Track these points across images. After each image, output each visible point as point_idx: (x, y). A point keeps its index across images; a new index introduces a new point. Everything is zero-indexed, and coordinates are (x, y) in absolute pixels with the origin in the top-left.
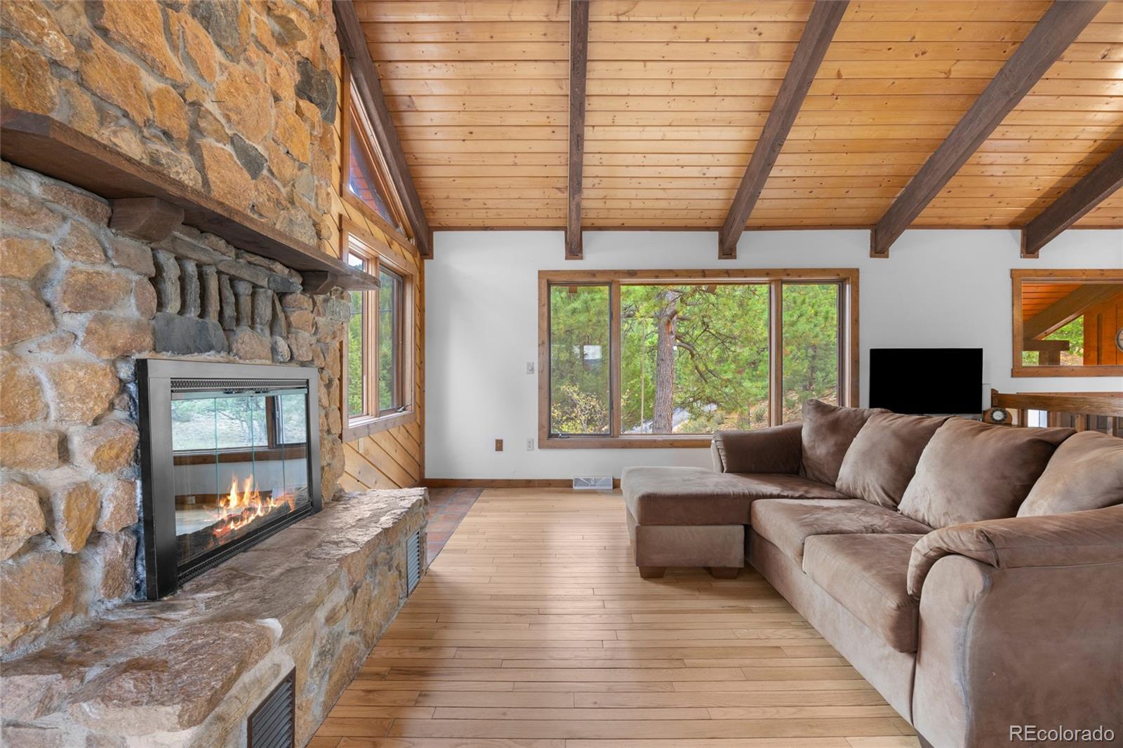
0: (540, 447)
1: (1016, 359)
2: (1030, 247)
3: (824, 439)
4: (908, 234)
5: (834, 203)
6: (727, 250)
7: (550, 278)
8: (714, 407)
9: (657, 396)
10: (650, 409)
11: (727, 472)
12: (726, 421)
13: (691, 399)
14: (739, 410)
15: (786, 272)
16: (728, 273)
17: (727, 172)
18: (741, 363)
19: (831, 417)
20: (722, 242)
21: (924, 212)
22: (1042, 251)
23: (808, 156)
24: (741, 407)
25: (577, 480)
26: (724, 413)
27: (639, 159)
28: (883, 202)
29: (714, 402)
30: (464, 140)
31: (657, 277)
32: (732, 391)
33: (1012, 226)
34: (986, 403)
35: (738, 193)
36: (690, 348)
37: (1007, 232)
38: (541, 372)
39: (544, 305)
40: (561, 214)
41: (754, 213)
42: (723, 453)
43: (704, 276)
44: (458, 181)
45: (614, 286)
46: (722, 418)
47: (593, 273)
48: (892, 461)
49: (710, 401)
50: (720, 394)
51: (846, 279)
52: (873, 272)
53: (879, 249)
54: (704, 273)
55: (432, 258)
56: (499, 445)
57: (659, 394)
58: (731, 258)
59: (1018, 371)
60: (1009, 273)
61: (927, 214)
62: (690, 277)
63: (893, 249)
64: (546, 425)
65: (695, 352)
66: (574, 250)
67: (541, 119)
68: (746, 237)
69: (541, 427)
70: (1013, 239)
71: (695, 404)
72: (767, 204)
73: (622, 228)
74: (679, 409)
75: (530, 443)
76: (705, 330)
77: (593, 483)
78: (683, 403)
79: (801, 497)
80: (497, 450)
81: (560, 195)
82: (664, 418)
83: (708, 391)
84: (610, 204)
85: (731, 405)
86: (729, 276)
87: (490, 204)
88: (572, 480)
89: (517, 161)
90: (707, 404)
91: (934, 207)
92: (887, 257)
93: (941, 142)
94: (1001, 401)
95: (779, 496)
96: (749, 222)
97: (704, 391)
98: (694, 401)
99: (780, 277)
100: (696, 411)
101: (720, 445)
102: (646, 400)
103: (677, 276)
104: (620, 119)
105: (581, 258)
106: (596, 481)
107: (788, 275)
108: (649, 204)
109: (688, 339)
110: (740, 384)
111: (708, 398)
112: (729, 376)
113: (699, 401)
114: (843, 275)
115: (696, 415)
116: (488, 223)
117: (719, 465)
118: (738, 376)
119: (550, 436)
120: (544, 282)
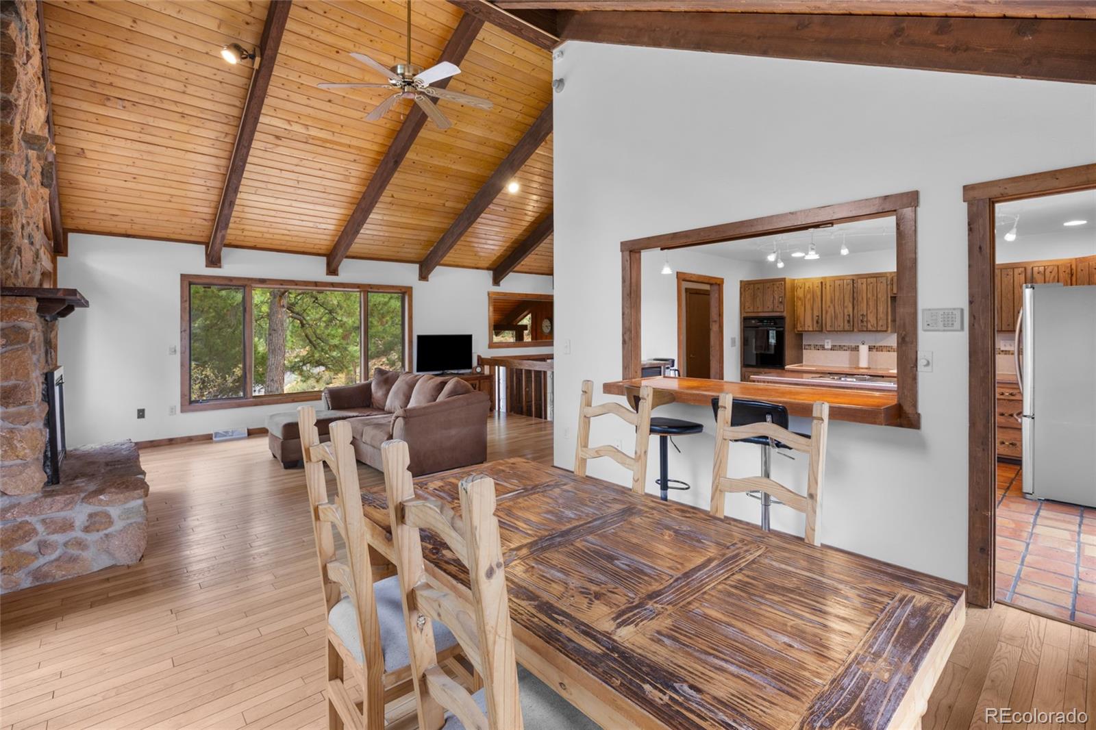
0: (182, 411)
1: (491, 339)
2: (496, 281)
3: (381, 388)
4: (438, 268)
5: (397, 249)
6: (332, 270)
7: (191, 280)
8: (322, 368)
9: (269, 363)
10: (259, 375)
11: (332, 409)
12: (333, 381)
13: (301, 364)
14: (345, 370)
15: (370, 286)
16: (333, 285)
17: (332, 227)
18: (348, 327)
19: (385, 376)
20: (329, 265)
21: (445, 258)
22: (502, 283)
23: (381, 227)
24: (347, 368)
25: (216, 434)
26: (332, 374)
27: (273, 213)
28: (423, 252)
29: (323, 365)
30: (126, 181)
31: (282, 285)
32: (339, 355)
33: (488, 269)
34: (475, 362)
35: (339, 239)
36: (299, 316)
37: (486, 272)
38: (182, 353)
39: (186, 301)
40: (204, 234)
41: (350, 250)
42: (329, 400)
43: (316, 286)
44: (109, 203)
45: (247, 289)
46: (331, 378)
47: (231, 279)
48: (404, 394)
49: (319, 363)
50: (328, 358)
51: (405, 293)
52: (420, 288)
53: (423, 276)
54: (316, 284)
55: (66, 255)
56: (141, 414)
57: (271, 361)
58: (335, 275)
59: (492, 345)
60: (487, 294)
61: (446, 259)
62: (306, 286)
63: (431, 276)
64: (187, 393)
65: (305, 322)
66: (213, 260)
67: (202, 182)
68: (346, 262)
69: (183, 396)
70: (488, 276)
71: (304, 368)
72: (357, 245)
73: (254, 248)
74: (289, 373)
75: (172, 410)
76: (314, 302)
77: (230, 434)
78: (293, 367)
79: (367, 416)
80: (138, 417)
81: (206, 223)
82: (276, 382)
83: (317, 355)
84: (246, 233)
85: (338, 366)
86: (334, 287)
87: (136, 220)
88: (212, 435)
89: (172, 200)
90: (316, 367)
91: (449, 257)
92: (427, 281)
93: (462, 211)
94: (482, 362)
95: (357, 416)
96: (348, 254)
97: (313, 356)
98: (304, 364)
99: (366, 289)
100: (306, 374)
101: (327, 395)
102: (255, 366)
103: (296, 285)
104: (260, 191)
105: (220, 267)
106: (233, 432)
107: (371, 288)
108: (276, 237)
109: (297, 309)
110: (346, 349)
111: (317, 362)
112: (336, 341)
113: (308, 365)
114: (403, 290)
115: (306, 378)
116: (129, 232)
117: (327, 406)
118: (344, 342)
119: (191, 402)
120: (186, 283)
